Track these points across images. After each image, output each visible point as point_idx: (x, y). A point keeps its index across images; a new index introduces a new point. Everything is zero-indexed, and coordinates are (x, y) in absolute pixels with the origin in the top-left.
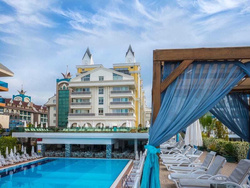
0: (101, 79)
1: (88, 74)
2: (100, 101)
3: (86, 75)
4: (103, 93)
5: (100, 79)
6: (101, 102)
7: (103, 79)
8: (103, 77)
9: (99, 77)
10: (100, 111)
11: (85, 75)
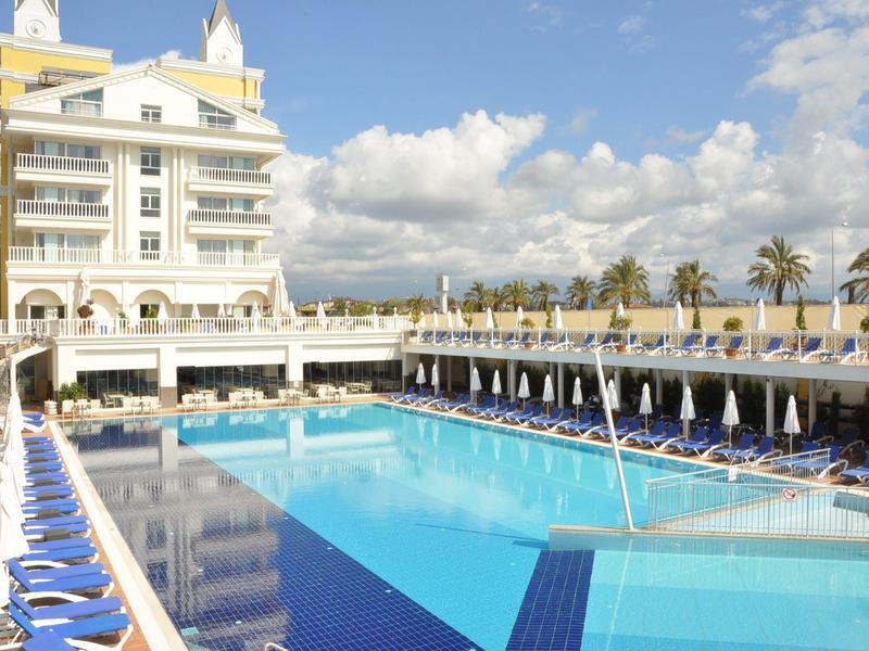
0: (152, 114)
1: (94, 87)
2: (144, 202)
3: (87, 89)
4: (157, 173)
5: (145, 114)
6: (150, 205)
7: (157, 116)
8: (160, 108)
9: (143, 106)
10: (144, 245)
11: (79, 90)
